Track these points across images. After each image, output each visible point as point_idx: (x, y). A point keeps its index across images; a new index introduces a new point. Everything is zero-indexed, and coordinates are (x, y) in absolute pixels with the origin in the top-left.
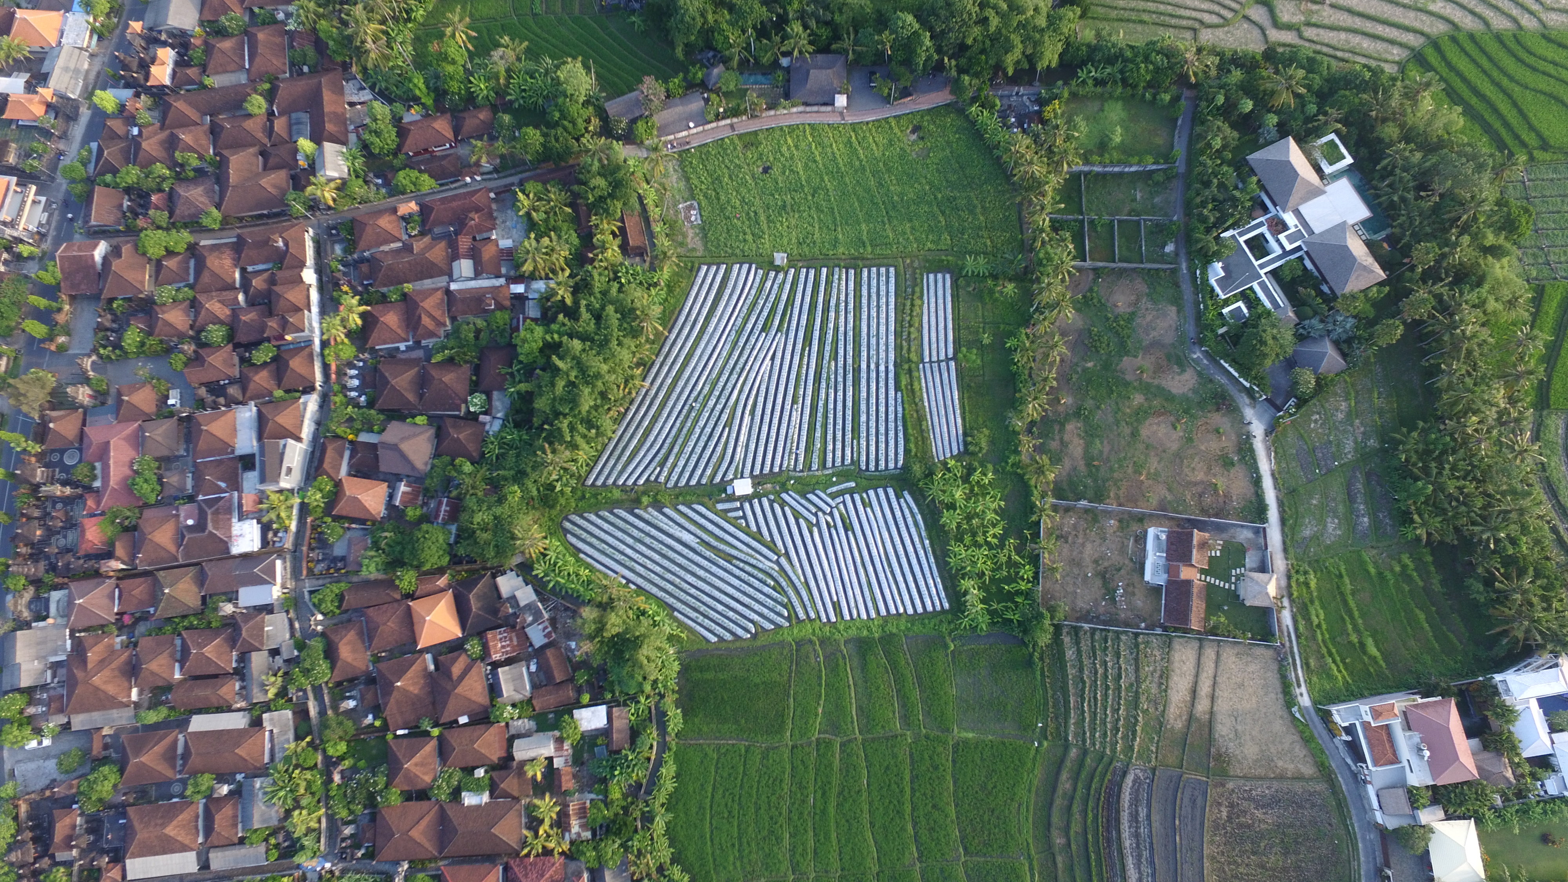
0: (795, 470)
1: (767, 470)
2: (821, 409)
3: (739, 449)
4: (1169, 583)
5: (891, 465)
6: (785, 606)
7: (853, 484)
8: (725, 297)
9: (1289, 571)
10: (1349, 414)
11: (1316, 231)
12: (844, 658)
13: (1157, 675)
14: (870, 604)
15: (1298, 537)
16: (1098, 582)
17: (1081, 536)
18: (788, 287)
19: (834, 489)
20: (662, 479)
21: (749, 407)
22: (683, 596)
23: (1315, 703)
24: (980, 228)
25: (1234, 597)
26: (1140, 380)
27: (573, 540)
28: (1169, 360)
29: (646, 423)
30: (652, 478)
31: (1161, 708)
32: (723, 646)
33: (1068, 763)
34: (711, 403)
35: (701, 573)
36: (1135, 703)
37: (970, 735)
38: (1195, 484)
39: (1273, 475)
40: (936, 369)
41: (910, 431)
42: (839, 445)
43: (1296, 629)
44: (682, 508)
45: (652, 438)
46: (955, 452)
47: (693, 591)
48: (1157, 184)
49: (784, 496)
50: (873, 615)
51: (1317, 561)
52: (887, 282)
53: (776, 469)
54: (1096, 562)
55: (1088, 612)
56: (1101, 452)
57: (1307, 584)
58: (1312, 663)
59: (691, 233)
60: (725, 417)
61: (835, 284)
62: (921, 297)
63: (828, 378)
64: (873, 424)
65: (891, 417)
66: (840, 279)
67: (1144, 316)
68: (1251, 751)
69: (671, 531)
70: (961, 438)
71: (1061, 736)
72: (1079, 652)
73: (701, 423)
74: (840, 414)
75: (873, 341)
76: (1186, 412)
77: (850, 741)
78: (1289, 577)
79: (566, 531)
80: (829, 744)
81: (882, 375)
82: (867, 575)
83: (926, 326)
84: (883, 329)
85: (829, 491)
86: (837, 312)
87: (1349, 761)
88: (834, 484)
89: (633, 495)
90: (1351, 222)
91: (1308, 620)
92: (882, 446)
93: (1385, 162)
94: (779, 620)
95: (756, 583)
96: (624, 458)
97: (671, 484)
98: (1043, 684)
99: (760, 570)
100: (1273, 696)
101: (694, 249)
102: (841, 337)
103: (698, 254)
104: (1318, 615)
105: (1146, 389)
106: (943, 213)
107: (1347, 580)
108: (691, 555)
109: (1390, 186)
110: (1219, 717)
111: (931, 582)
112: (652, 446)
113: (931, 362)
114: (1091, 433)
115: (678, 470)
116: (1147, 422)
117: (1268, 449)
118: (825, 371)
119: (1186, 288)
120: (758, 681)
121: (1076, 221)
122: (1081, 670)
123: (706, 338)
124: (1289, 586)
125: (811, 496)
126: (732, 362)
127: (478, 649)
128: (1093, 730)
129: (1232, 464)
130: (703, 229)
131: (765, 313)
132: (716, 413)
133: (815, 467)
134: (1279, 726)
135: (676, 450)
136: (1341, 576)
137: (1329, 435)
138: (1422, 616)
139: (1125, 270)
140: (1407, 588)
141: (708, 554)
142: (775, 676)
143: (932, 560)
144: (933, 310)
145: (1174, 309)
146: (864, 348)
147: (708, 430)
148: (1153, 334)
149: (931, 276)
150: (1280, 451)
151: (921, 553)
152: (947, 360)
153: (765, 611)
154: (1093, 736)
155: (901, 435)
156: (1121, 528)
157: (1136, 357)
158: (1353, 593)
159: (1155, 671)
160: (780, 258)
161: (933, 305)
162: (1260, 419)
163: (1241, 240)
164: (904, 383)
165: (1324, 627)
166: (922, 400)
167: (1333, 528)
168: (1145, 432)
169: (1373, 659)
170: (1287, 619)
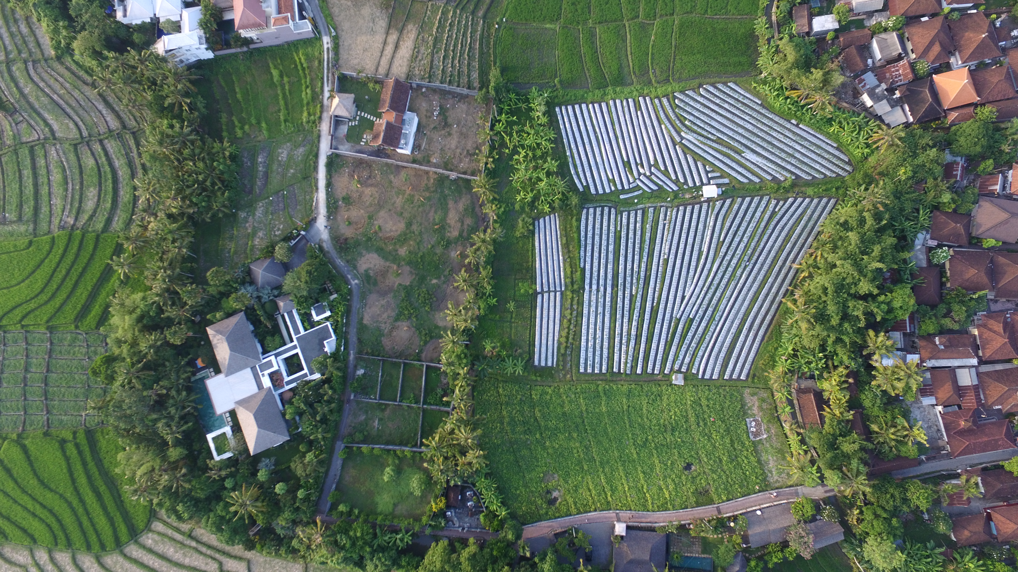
0: (667, 208)
1: (689, 208)
2: (645, 254)
3: (712, 224)
4: (403, 112)
5: (591, 211)
6: (678, 106)
7: (622, 197)
8: (724, 349)
9: (319, 123)
10: (254, 234)
11: (249, 370)
12: (634, 73)
13: (420, 57)
14: (613, 109)
15: (308, 147)
16: (450, 120)
17: (458, 154)
18: (671, 357)
19: (636, 193)
20: (774, 202)
21: (703, 257)
22: (755, 115)
23: (320, 39)
24: (507, 404)
25: (359, 104)
26: (399, 266)
27: (842, 156)
28: (376, 280)
29: (789, 246)
30: (781, 203)
31: (420, 37)
32: (724, 80)
33: (485, 7)
34: (734, 261)
35: (741, 131)
36: (436, 40)
37: (548, 26)
38: (372, 185)
39: (317, 189)
40: (552, 286)
41: (576, 235)
42: (632, 226)
43: (323, 84)
44: (757, 180)
45: (783, 234)
46: (541, 221)
47: (747, 118)
48: (361, 432)
49: (675, 188)
50: (611, 103)
51: (299, 131)
52: (586, 360)
53: (681, 208)
54: (450, 134)
55: (459, 101)
56: (436, 212)
57: (309, 114)
58: (316, 63)
59: (755, 410)
60: (724, 249)
61: (630, 358)
62: (560, 344)
63: (638, 279)
64: (604, 243)
65: (589, 248)
66: (626, 363)
67: (389, 317)
68: (366, 11)
69: (765, 162)
70: (537, 231)
71: (488, 25)
72: (469, 76)
73: (742, 245)
74: (630, 250)
75: (600, 310)
76: (370, 239)
77: (632, 19)
78: (320, 118)
79: (849, 163)
80: (647, 16)
81: (594, 282)
82: (614, 130)
83: (557, 321)
84: (592, 320)
85: (640, 192)
86: (629, 334)
87: (306, 4)
88: (636, 197)
89: (796, 190)
90: (221, 376)
91: (313, 91)
92: (598, 225)
93: (184, 428)
94: (682, 97)
95: (698, 122)
96: (805, 218)
97: (766, 199)
98: (495, 57)
99: (695, 132)
100: (346, 44)
101: (753, 395)
102: (626, 313)
103: (748, 390)
104: (305, 95)
105: (395, 258)
106: (536, 420)
107: (282, 118)
108: (749, 144)
109: (184, 408)
110: (383, 31)
111: (567, 125)
112: (783, 228)
113: (555, 292)
114: (441, 227)
115: (761, 209)
116: (399, 233)
117: (317, 207)
118: (641, 286)
119: (353, 338)
120: (698, 56)
121: (430, 404)
122: (469, 64)
123: (740, 315)
124: (321, 112)
125: (654, 187)
126: (718, 294)
127: (919, 66)
128: (466, 26)
129: (344, 199)
130: (745, 413)
131: (690, 334)
132: (730, 253)
133: (651, 210)
134: (346, 25)
135: (763, 224)
136: (285, 121)
137: (272, 219)
138: (239, 96)
139: (397, 357)
140: (244, 115)
141: (736, 144)
142: (685, 59)
143: (565, 141)
144: (551, 335)
145: (365, 322)
146: (608, 304)
147: (737, 239)
148: (383, 302)
149: (550, 364)
150: (308, 207)
151: (573, 146)
152: (542, 293)
153: (692, 103)
154: (467, 22)
155: (583, 234)
156: (429, 156)
157: (400, 285)
158: (279, 110)
159: (420, 61)
160: (677, 379)
161: (550, 339)
162: (319, 230)
163: (306, 371)
164: (579, 273)
165: (304, 86)
166: (564, 260)
167: (283, 154)
168: (401, 226)
169: (276, 67)
170: (326, 89)
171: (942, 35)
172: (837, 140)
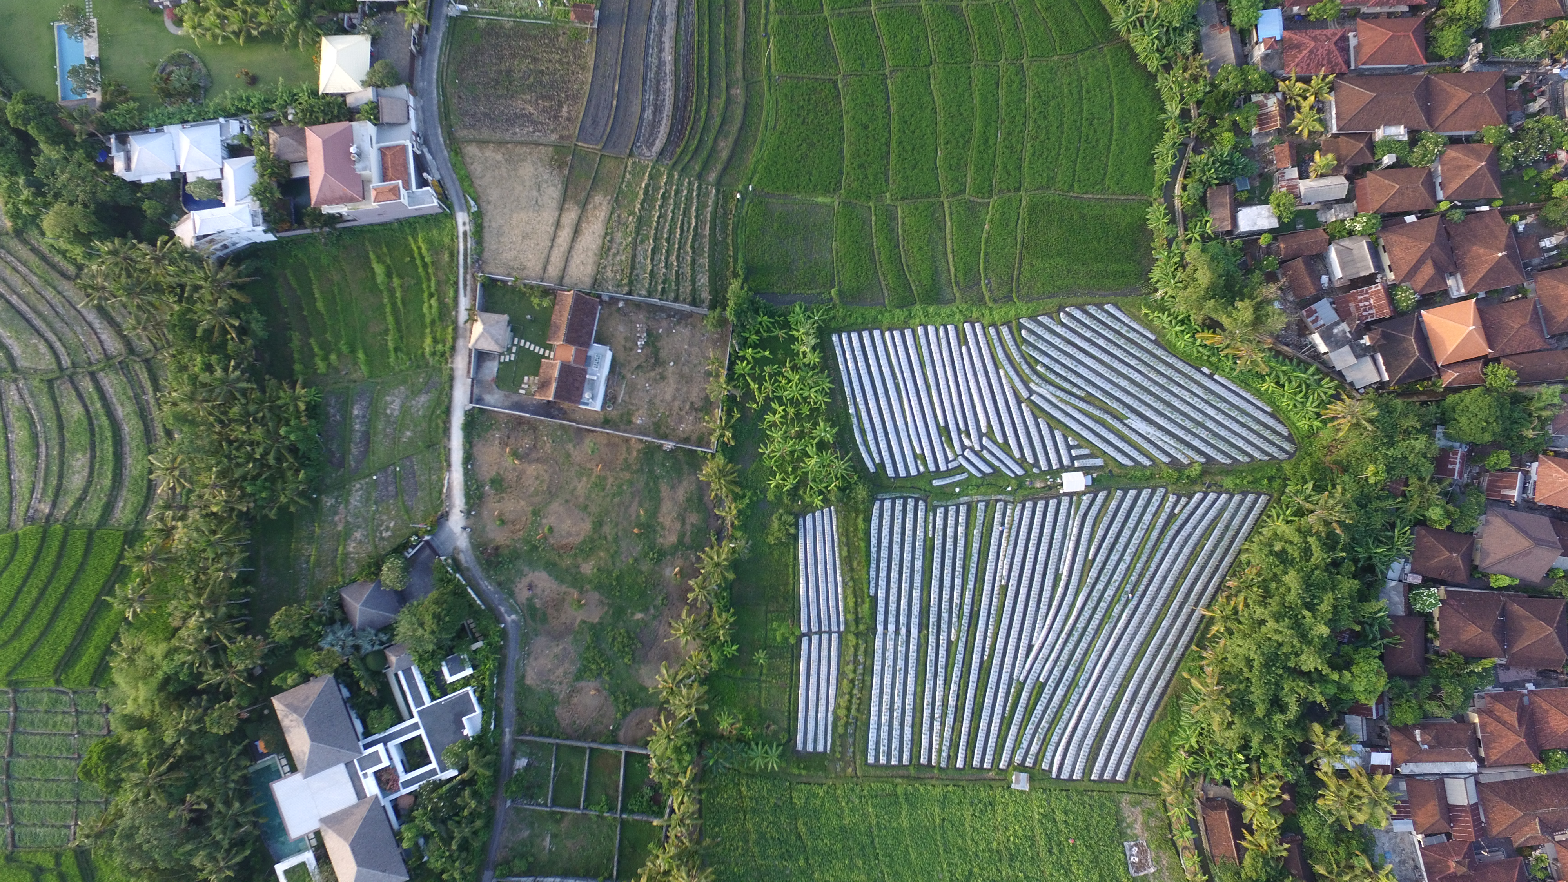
0: (1006, 503)
1: (1040, 505)
2: (971, 577)
3: (1075, 531)
4: (587, 345)
5: (887, 504)
6: (1025, 341)
7: (935, 483)
8: (1092, 733)
9: (452, 356)
10: (347, 534)
11: (342, 767)
12: (957, 283)
13: (614, 251)
14: (923, 341)
15: (433, 394)
16: (663, 354)
17: (676, 409)
18: (1009, 744)
19: (958, 478)
20: (1172, 499)
21: (1062, 584)
22: (1145, 357)
23: (452, 216)
24: (754, 811)
25: (516, 329)
26: (581, 592)
27: (1279, 428)
28: (544, 614)
29: (1194, 569)
30: (1184, 500)
31: (615, 215)
32: (1097, 300)
33: (719, 166)
34: (1110, 592)
35: (1123, 383)
36: (641, 222)
37: (820, 199)
38: (538, 460)
39: (449, 465)
40: (824, 623)
41: (863, 544)
42: (950, 531)
43: (457, 292)
44: (1146, 462)
45: (1186, 551)
46: (809, 518)
47: (1133, 362)
48: (523, 856)
49: (1020, 472)
50: (920, 330)
51: (419, 367)
52: (878, 743)
53: (1029, 504)
54: (663, 378)
55: (679, 322)
56: (641, 505)
57: (435, 341)
58: (446, 256)
59: (1138, 829)
60: (1093, 573)
61: (946, 743)
62: (836, 718)
63: (960, 617)
64: (907, 556)
65: (884, 564)
66: (940, 751)
67: (565, 674)
68: (527, 170)
69: (1159, 434)
70: (801, 534)
71: (724, 196)
72: (694, 281)
73: (1122, 567)
74: (948, 570)
75: (900, 664)
76: (535, 548)
77: (954, 195)
78: (453, 348)
79: (1290, 439)
80: (979, 191)
81: (892, 619)
82: (924, 375)
83: (833, 681)
84: (888, 680)
85: (965, 476)
86: (945, 704)
87: (429, 157)
88: (958, 484)
89: (1208, 480)
90: (297, 777)
91: (441, 303)
92: (897, 528)
93: (237, 859)
94: (1032, 326)
95: (1057, 368)
96: (1221, 526)
97: (1160, 492)
98: (736, 250)
99: (1052, 383)
100: (494, 225)
101: (1134, 804)
102: (941, 671)
103: (1127, 797)
104: (430, 308)
105: (576, 580)
106: (799, 837)
107: (391, 345)
108: (1135, 405)
109: (238, 825)
110: (555, 205)
111: (851, 365)
112: (1186, 541)
113: (830, 633)
114: (649, 529)
115: (1152, 509)
116: (581, 538)
117: (449, 496)
118: (964, 628)
119: (509, 708)
120: (1058, 259)
121: (632, 812)
122: (694, 261)
123: (1118, 679)
124: (455, 339)
125: (987, 470)
126: (1084, 644)
127: (1400, 296)
128: (689, 198)
129: (492, 481)
130: (1122, 834)
131: (1040, 708)
132: (1104, 579)
133: (981, 506)
134: (493, 194)
135: (1155, 534)
136: (396, 350)
137: (376, 511)
138: (320, 305)
139: (579, 739)
140: (328, 336)
141: (1115, 405)
142: (1038, 264)
143: (847, 390)
144: (822, 702)
145: (528, 681)
146: (913, 655)
147: (1114, 558)
148: (558, 650)
149: (820, 748)
150: (435, 494)
151: (859, 398)
152: (809, 634)
153: (1047, 336)
154: (690, 192)
155: (874, 541)
156: (630, 414)
157: (584, 622)
158: (386, 332)
159: (615, 255)
160: (1020, 782)
161: (822, 709)
162: (452, 533)
163: (434, 765)
164: (866, 606)
165: (426, 295)
166: (845, 584)
167: (394, 405)
168: (586, 527)
169: (380, 260)
170: (464, 302)
171: (1437, 249)
172: (1271, 401)
